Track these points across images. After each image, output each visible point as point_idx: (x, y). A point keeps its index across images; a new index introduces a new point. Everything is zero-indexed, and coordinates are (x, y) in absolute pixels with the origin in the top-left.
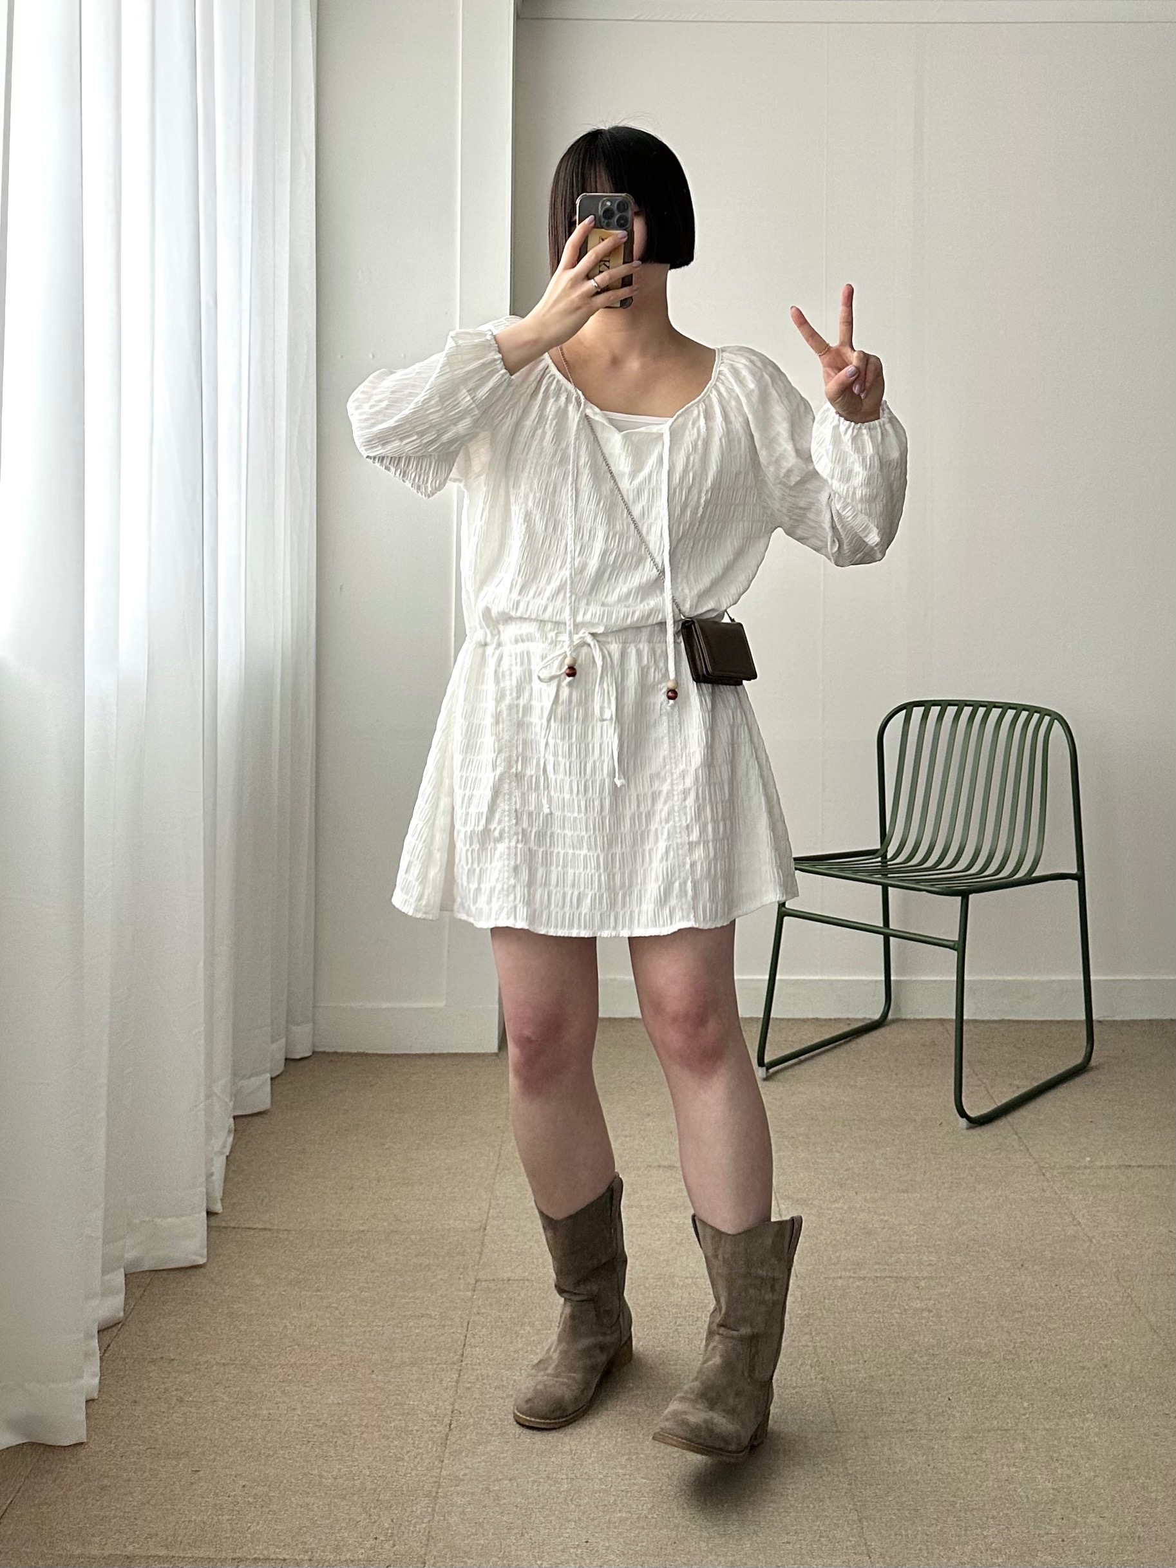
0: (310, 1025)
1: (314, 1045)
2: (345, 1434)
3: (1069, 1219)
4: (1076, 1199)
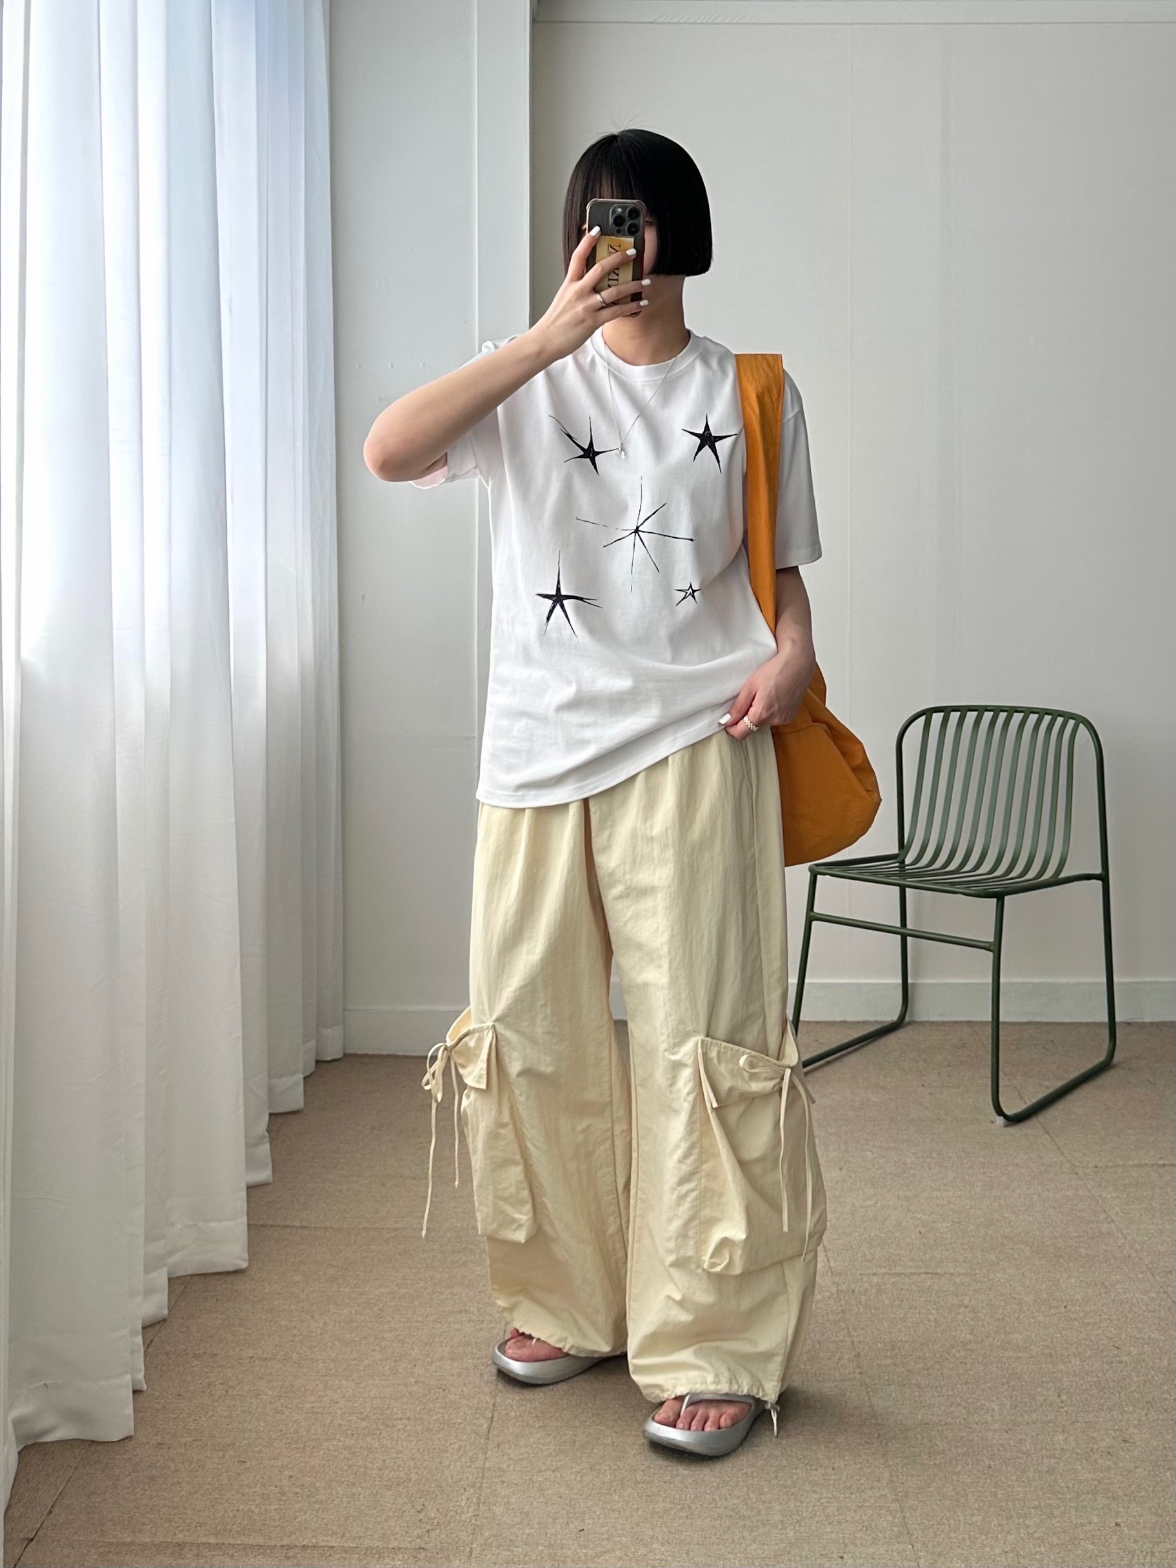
0: (341, 1027)
1: (344, 1048)
2: (388, 1427)
3: (1102, 1216)
4: (1109, 1196)
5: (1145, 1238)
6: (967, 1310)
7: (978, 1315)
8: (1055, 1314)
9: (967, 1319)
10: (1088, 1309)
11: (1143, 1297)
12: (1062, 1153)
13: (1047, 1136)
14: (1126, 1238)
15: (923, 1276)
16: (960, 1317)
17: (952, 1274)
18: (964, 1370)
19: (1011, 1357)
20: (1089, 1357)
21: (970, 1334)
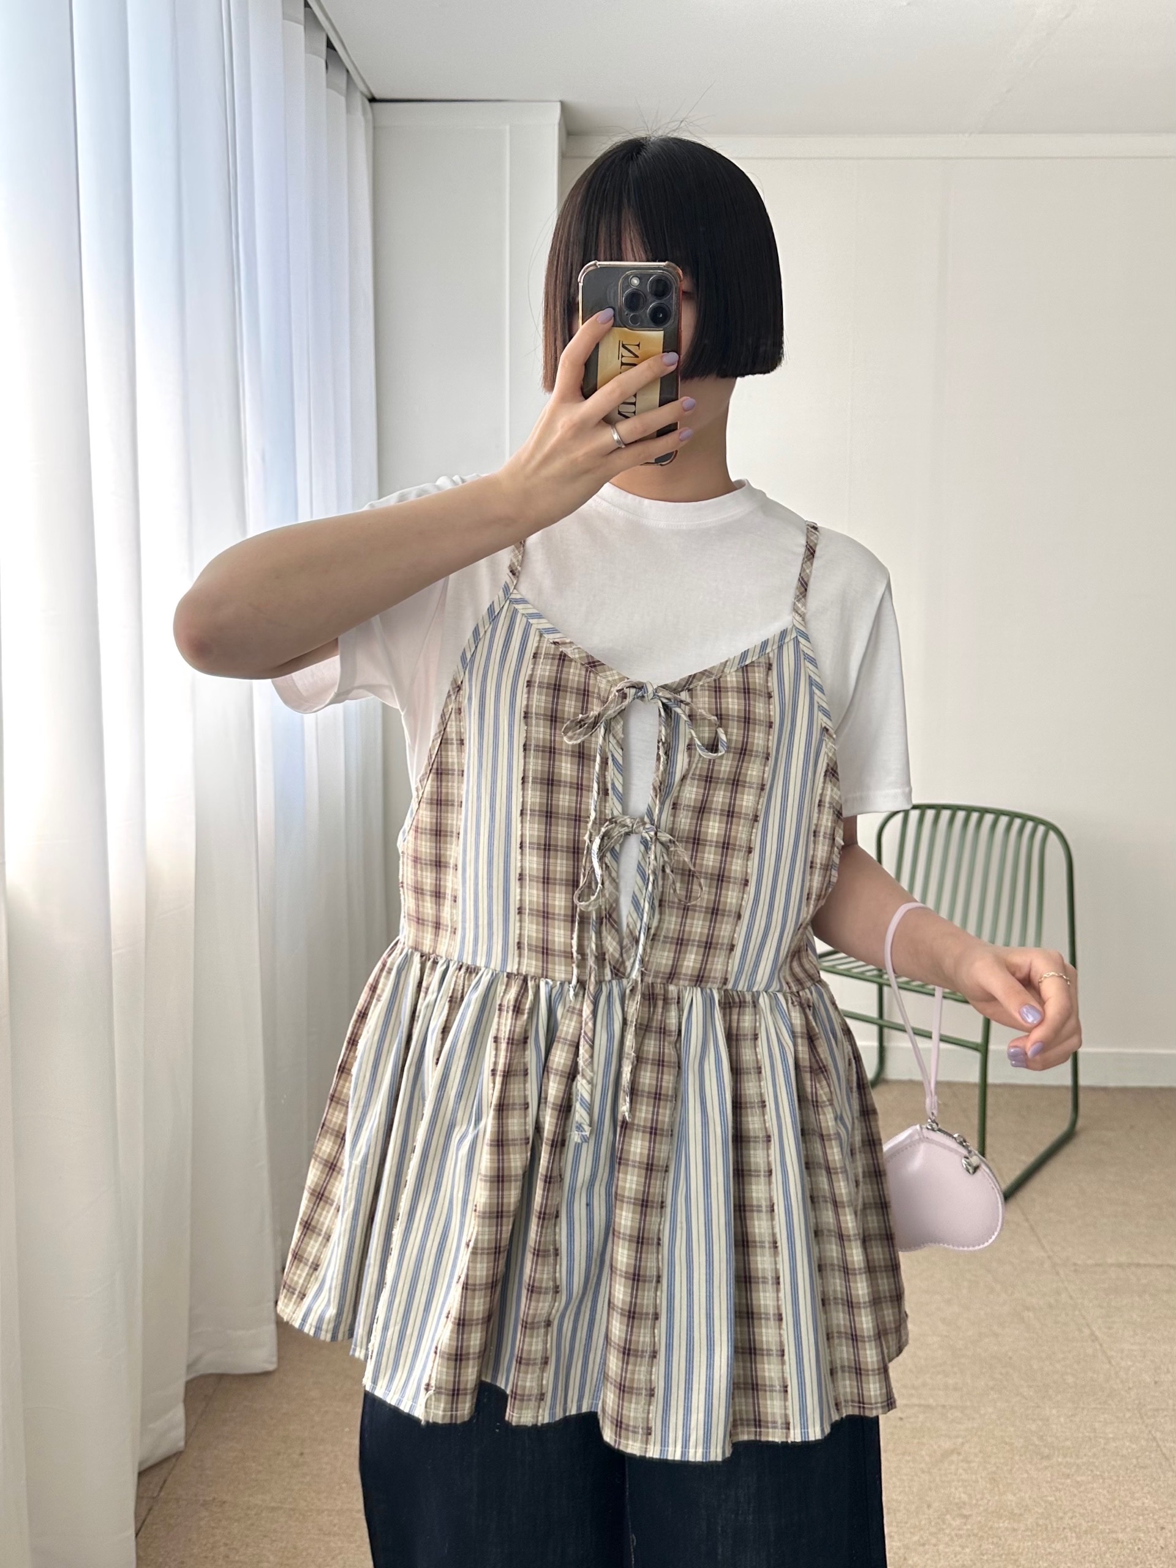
3: (1087, 1331)
4: (1091, 1305)
5: (1129, 1363)
6: (961, 1457)
7: (973, 1465)
8: (1046, 1468)
9: (960, 1471)
10: (1079, 1461)
11: (1134, 1446)
12: (1043, 1247)
13: (1026, 1224)
14: (1110, 1362)
15: (916, 1408)
16: (953, 1467)
17: (944, 1406)
18: (960, 1546)
19: (1007, 1529)
20: (1086, 1532)
21: (964, 1493)
